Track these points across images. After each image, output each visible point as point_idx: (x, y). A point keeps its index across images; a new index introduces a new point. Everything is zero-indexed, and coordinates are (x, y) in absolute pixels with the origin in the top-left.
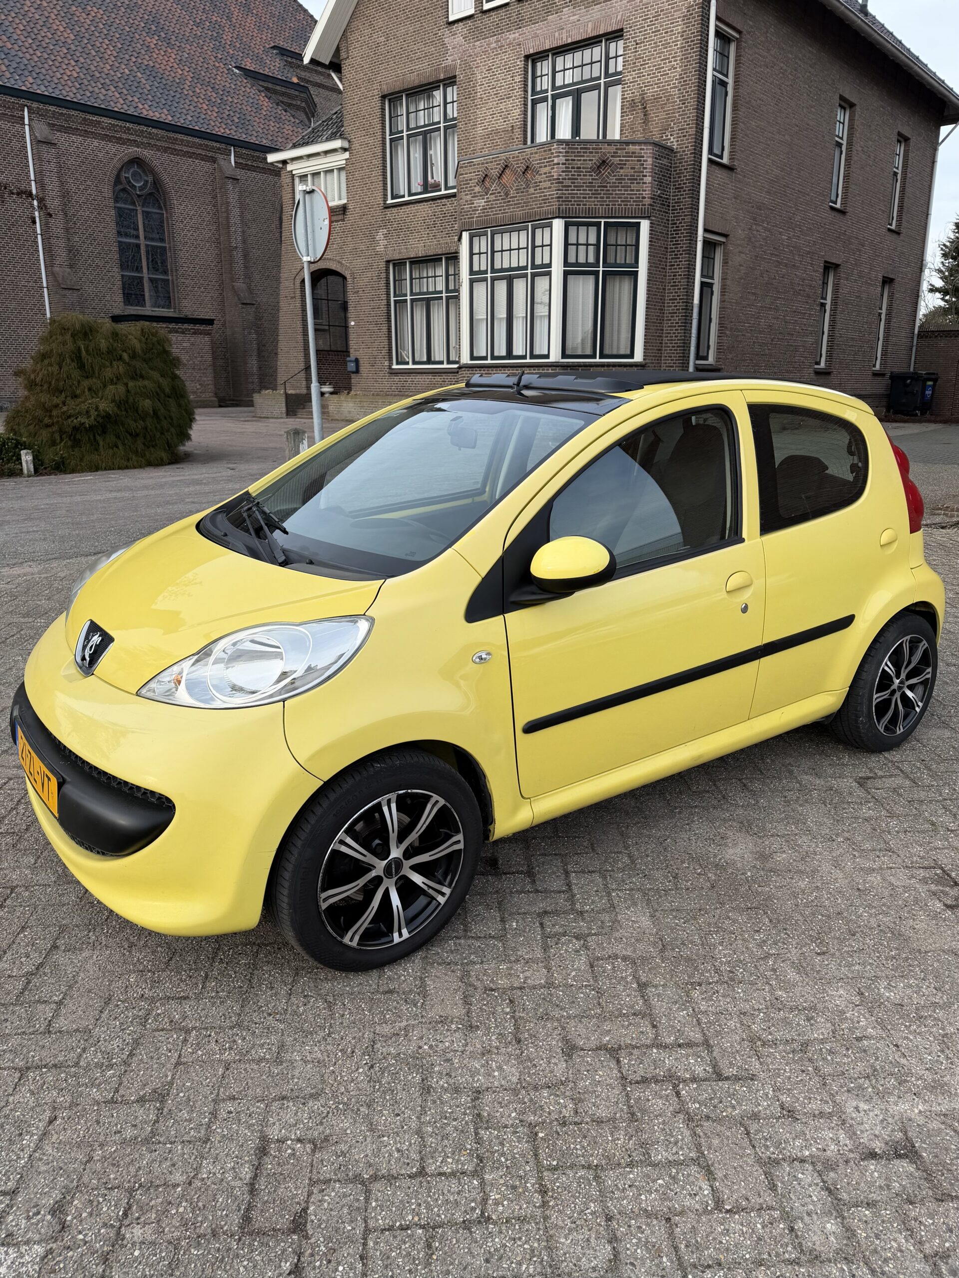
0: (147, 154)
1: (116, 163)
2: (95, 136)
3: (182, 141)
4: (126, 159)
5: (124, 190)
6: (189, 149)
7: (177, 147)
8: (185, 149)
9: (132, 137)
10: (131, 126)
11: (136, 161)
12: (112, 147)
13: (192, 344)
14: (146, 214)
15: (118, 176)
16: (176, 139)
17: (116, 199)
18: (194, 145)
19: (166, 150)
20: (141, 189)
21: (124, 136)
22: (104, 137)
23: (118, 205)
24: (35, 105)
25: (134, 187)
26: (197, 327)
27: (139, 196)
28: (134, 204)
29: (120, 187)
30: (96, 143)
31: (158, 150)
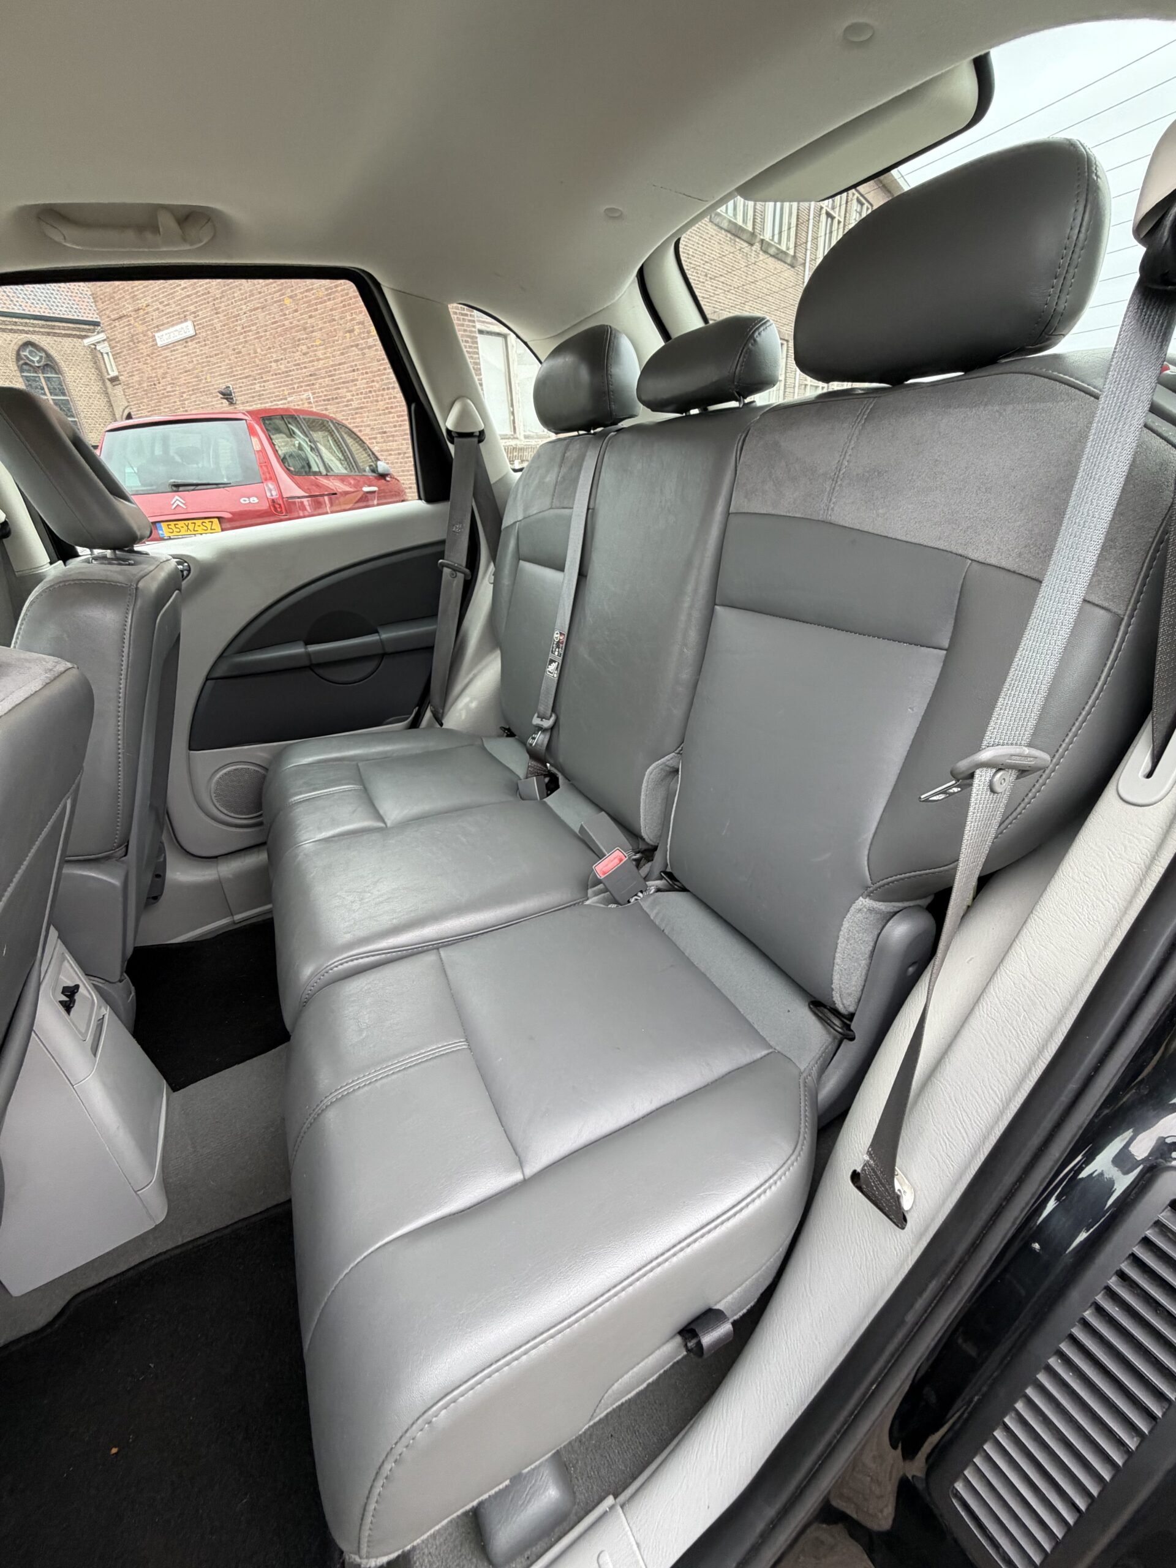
0: (34, 338)
3: (59, 327)
4: (20, 343)
5: (26, 364)
11: (28, 344)
14: (48, 379)
15: (18, 357)
16: (54, 326)
17: (22, 370)
18: (69, 329)
20: (39, 362)
23: (25, 374)
25: (33, 362)
28: (36, 372)
29: (21, 362)
31: (43, 334)
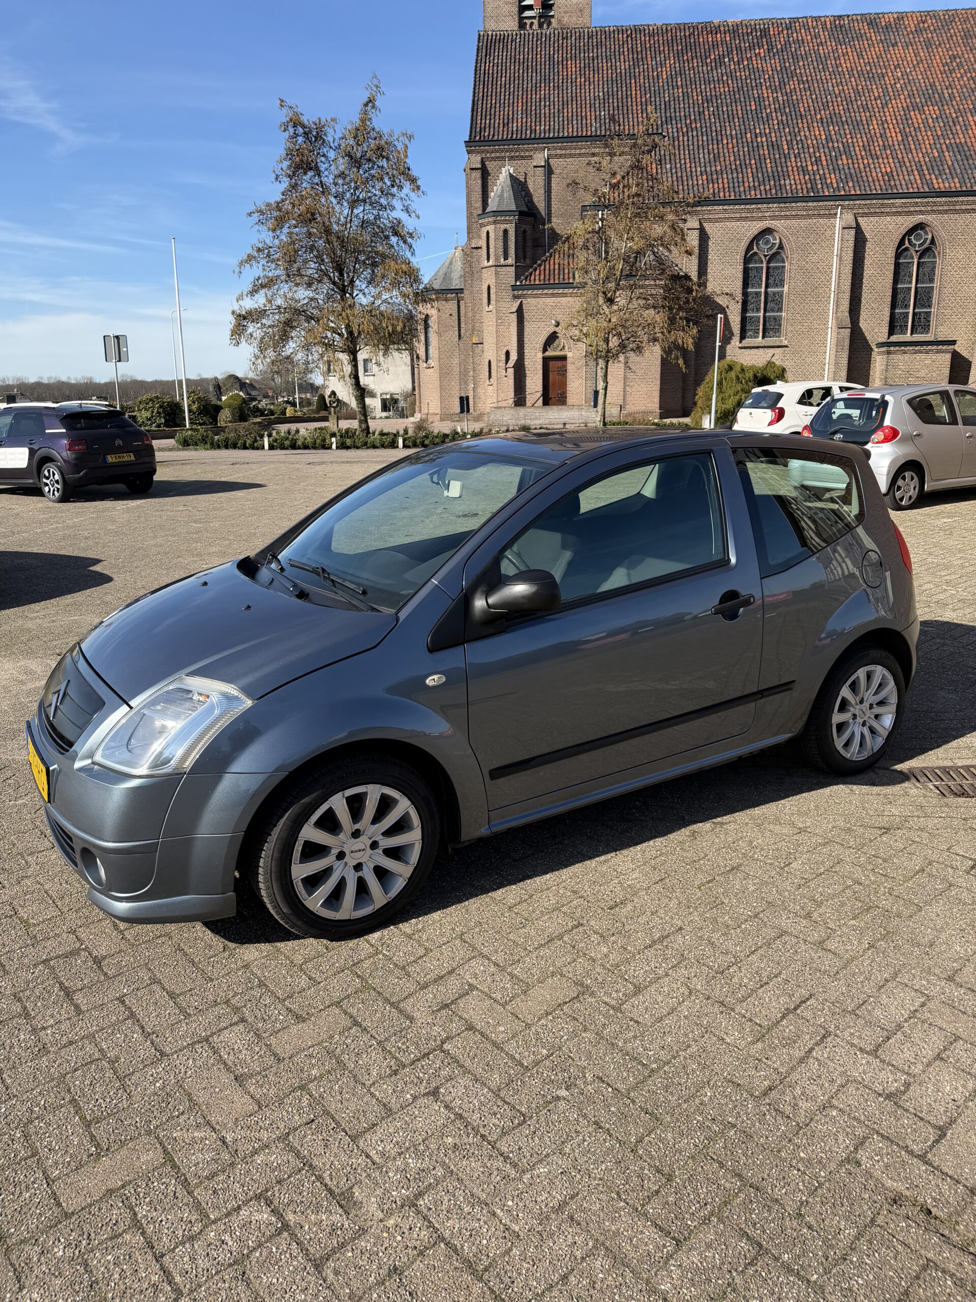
1: (903, 230)
2: (888, 214)
6: (968, 207)
7: (957, 207)
8: (964, 207)
9: (917, 209)
10: (920, 200)
12: (900, 220)
13: (933, 361)
19: (946, 212)
21: (912, 209)
22: (899, 213)
24: (847, 203)
26: (940, 347)
27: (917, 252)
30: (888, 219)
